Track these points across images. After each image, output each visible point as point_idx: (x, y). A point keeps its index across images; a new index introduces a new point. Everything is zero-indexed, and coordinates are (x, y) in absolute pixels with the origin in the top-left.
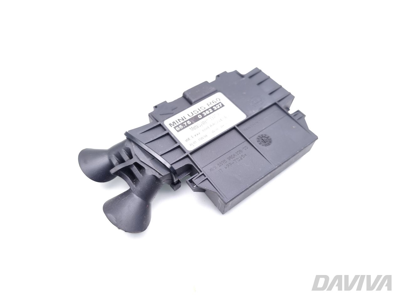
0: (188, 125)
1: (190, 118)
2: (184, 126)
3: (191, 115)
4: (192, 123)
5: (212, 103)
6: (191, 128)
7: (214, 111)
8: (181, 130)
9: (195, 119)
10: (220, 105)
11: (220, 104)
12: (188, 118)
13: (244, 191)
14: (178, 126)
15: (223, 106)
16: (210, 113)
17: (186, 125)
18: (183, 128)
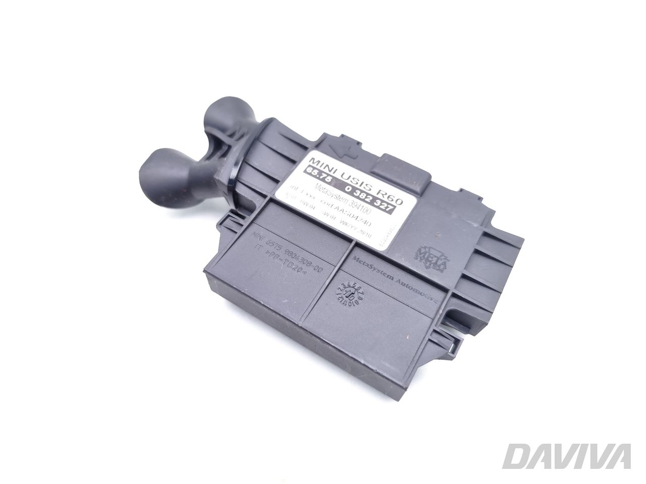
0: (323, 180)
1: (340, 178)
2: (318, 176)
3: (346, 176)
4: (329, 183)
5: (386, 197)
6: (319, 185)
7: (372, 203)
8: (310, 174)
9: (339, 185)
10: (387, 207)
11: (391, 207)
12: (338, 175)
13: (234, 288)
14: (314, 168)
15: (390, 212)
16: (363, 200)
17: (321, 177)
18: (315, 176)
